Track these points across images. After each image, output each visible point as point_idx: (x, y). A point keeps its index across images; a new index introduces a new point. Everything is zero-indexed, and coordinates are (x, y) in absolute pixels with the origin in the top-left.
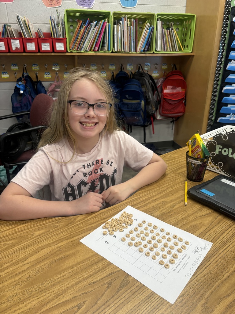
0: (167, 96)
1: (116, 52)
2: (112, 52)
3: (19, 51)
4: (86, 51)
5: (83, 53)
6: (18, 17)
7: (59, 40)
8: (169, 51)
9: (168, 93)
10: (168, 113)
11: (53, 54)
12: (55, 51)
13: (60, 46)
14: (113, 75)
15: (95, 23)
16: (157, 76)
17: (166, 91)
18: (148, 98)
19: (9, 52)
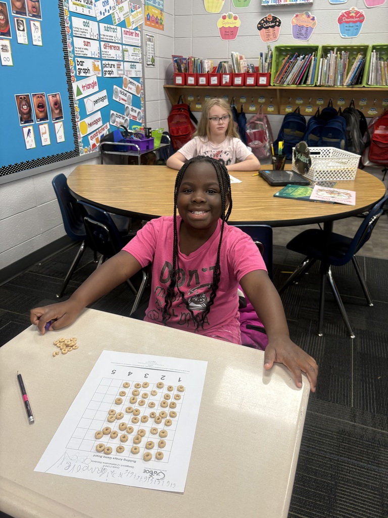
0: (377, 138)
1: (319, 86)
2: (316, 86)
3: (227, 85)
4: (288, 84)
5: (285, 86)
6: (232, 56)
7: (263, 75)
8: (384, 85)
9: (379, 135)
10: (377, 158)
11: (256, 87)
12: (258, 85)
13: (263, 81)
14: (318, 111)
15: (301, 57)
16: (375, 113)
17: (377, 132)
18: (351, 137)
19: (220, 85)
